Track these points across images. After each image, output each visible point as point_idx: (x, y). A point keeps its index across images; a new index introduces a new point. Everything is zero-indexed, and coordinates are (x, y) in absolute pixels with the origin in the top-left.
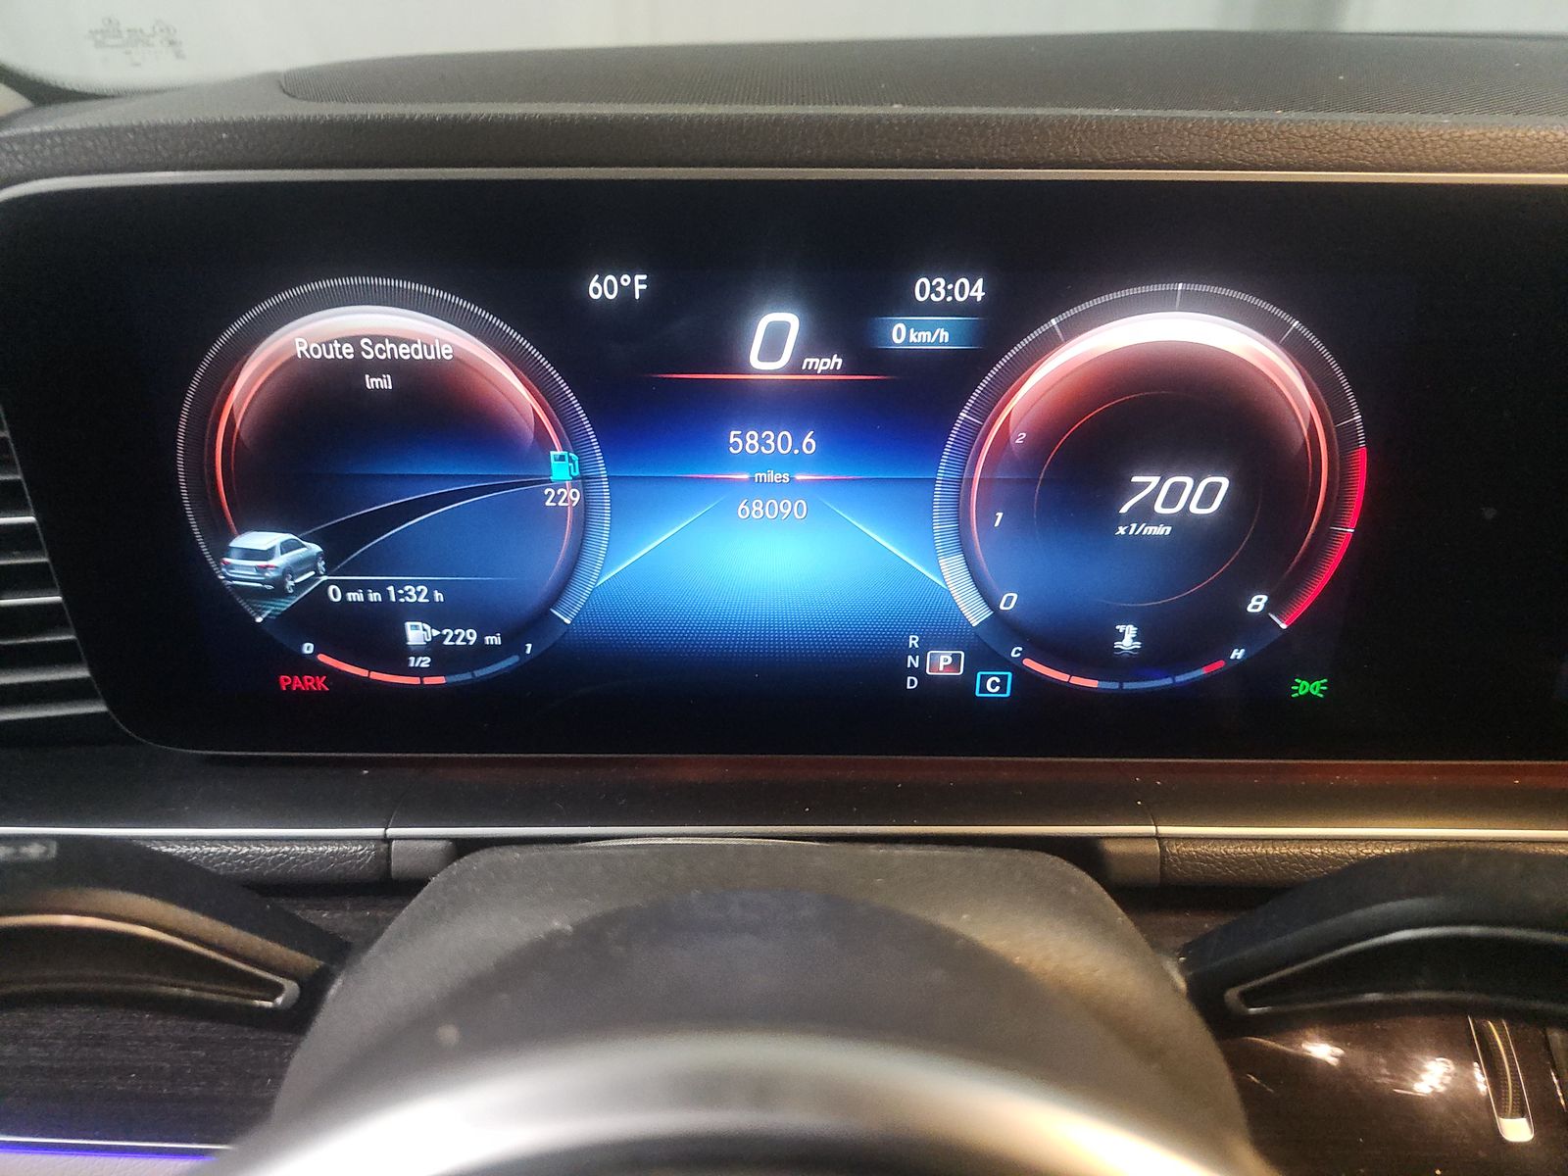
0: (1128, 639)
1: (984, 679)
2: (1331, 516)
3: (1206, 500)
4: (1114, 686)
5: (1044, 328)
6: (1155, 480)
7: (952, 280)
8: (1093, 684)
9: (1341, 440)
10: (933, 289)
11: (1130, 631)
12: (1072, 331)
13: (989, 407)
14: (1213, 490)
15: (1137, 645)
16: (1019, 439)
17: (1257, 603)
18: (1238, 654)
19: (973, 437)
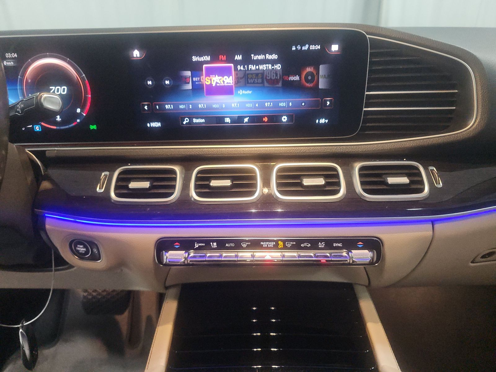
0: (58, 118)
1: (36, 127)
2: (86, 93)
3: (64, 91)
4: (58, 128)
5: (28, 61)
6: (54, 88)
8: (55, 127)
9: (83, 79)
10: (9, 55)
11: (58, 117)
12: (33, 61)
13: (23, 75)
14: (64, 89)
15: (60, 119)
16: (30, 81)
17: (79, 110)
18: (78, 121)
19: (22, 81)
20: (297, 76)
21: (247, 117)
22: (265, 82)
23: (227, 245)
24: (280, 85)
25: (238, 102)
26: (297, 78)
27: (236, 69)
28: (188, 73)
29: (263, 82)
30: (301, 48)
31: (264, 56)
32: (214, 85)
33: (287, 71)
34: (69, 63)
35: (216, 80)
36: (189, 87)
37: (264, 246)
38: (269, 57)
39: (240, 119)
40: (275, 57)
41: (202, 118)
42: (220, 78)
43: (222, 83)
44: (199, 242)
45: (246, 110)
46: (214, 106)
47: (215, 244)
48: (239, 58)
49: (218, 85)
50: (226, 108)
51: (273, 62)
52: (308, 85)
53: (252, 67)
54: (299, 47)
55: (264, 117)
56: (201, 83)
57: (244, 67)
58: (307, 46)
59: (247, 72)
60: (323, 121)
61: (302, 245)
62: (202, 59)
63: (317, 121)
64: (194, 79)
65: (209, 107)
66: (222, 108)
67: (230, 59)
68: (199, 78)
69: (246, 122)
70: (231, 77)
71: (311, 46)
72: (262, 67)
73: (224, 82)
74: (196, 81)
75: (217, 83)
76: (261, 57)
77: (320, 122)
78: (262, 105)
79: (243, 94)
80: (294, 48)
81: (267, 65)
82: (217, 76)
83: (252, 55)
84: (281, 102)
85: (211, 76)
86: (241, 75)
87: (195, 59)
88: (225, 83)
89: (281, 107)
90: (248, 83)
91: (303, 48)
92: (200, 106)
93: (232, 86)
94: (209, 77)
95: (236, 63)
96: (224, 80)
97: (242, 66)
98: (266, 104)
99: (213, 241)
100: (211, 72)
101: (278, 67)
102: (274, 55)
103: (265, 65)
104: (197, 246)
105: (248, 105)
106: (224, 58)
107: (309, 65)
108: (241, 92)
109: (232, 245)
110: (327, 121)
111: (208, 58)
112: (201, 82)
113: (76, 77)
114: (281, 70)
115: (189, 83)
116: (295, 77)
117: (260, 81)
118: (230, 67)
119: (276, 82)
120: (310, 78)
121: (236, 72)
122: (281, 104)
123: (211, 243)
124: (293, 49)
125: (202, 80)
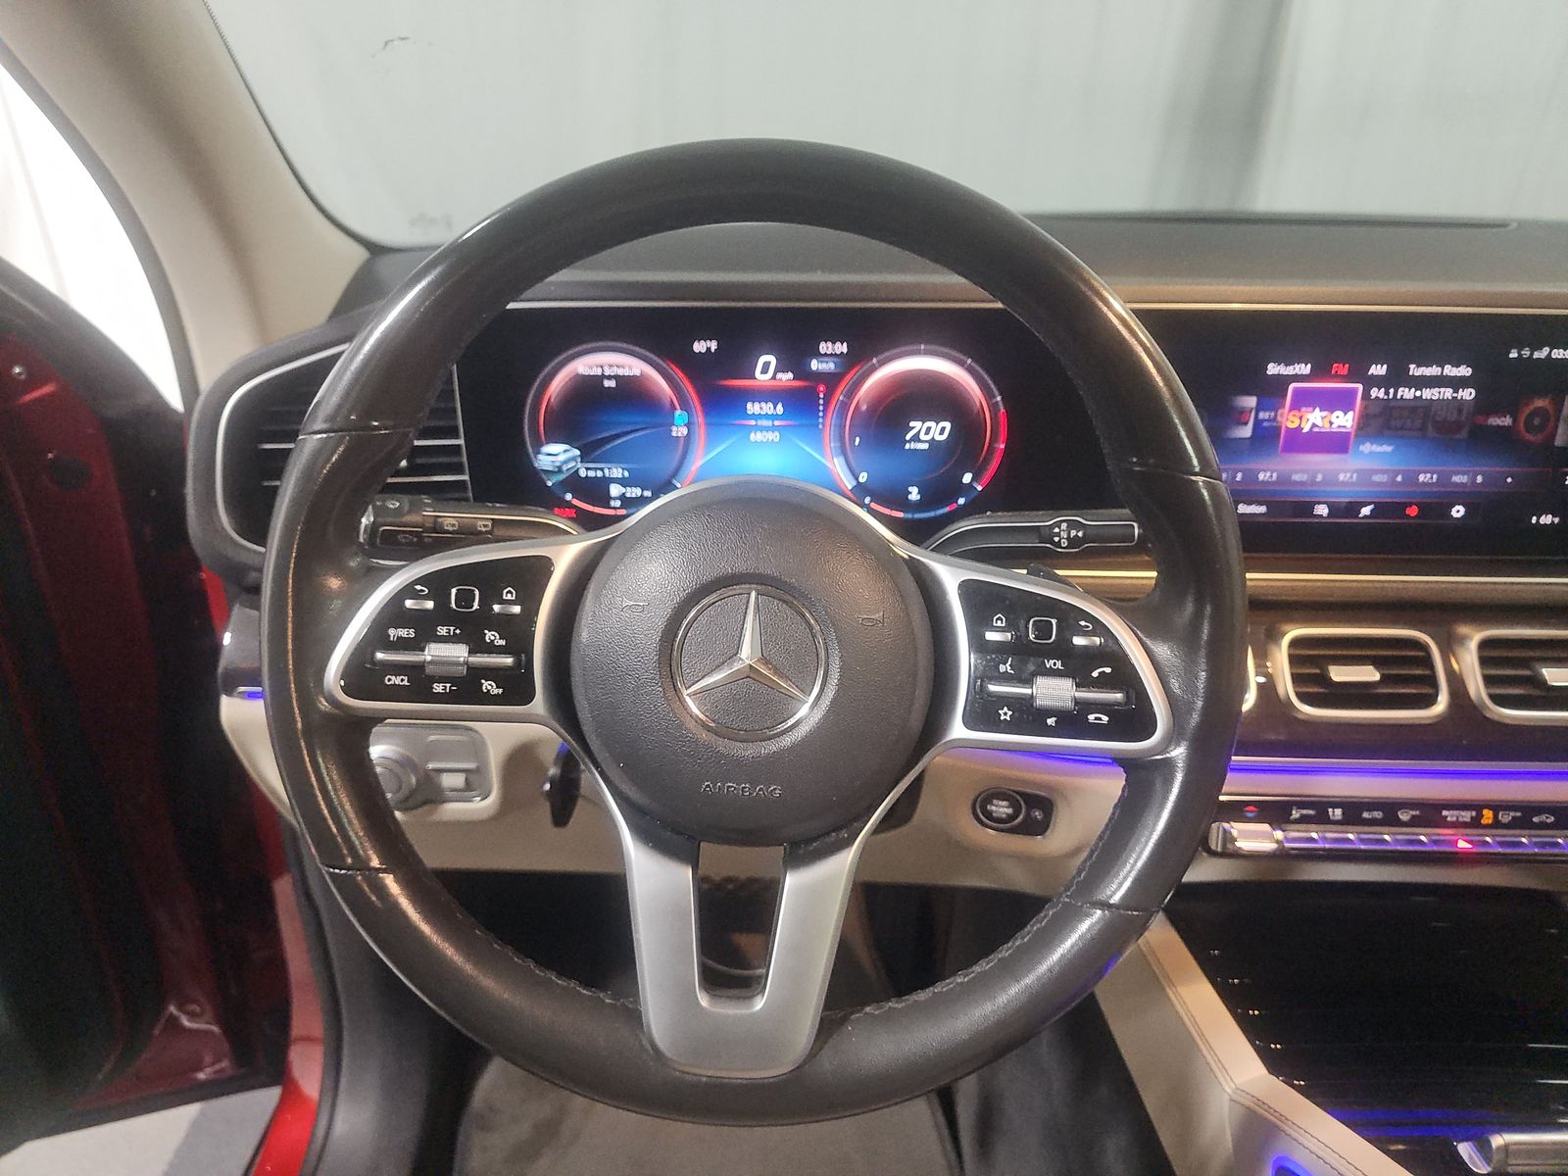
0: (914, 494)
2: (994, 439)
3: (942, 433)
4: (909, 516)
5: (870, 363)
6: (920, 424)
7: (833, 343)
8: (901, 515)
9: (993, 407)
10: (827, 348)
11: (915, 491)
12: (882, 363)
13: (851, 394)
14: (943, 429)
15: (918, 497)
16: (864, 408)
17: (967, 478)
18: (961, 501)
19: (845, 407)
20: (1508, 417)
21: (1369, 504)
22: (1430, 427)
23: (1366, 815)
24: (1464, 434)
25: (1356, 471)
26: (1507, 421)
27: (1366, 395)
28: (1251, 402)
29: (1423, 428)
30: (1532, 354)
31: (1440, 369)
32: (1306, 429)
33: (1486, 404)
34: (970, 370)
35: (1314, 419)
36: (1246, 432)
37: (1449, 819)
38: (1450, 371)
39: (1353, 508)
40: (1465, 371)
41: (1260, 503)
42: (1325, 413)
43: (1327, 425)
44: (1301, 805)
45: (1370, 489)
46: (1296, 477)
47: (1338, 812)
48: (1378, 370)
49: (1316, 430)
50: (1324, 482)
51: (1457, 383)
52: (1530, 437)
53: (1408, 393)
54: (1526, 353)
55: (1410, 504)
56: (1274, 424)
57: (1387, 393)
58: (1546, 351)
59: (1393, 404)
60: (1546, 519)
61: (1535, 820)
62: (1289, 370)
63: (1534, 520)
64: (1262, 415)
65: (1284, 480)
66: (1314, 483)
67: (1359, 374)
68: (1273, 414)
69: (1365, 517)
70: (1351, 414)
71: (1555, 350)
72: (1428, 394)
73: (1331, 423)
74: (1264, 420)
75: (1314, 425)
76: (1433, 371)
77: (1541, 522)
78: (1411, 478)
79: (1371, 453)
80: (1514, 354)
81: (1442, 390)
82: (1317, 409)
83: (1412, 366)
84: (1457, 473)
85: (1304, 409)
86: (1374, 410)
87: (1273, 369)
88: (1333, 426)
89: (1457, 485)
90: (1389, 428)
91: (1536, 355)
92: (1261, 476)
93: (1348, 434)
94: (1299, 410)
95: (1371, 382)
96: (1333, 421)
97: (1383, 390)
98: (1421, 478)
99: (1335, 805)
100: (1304, 400)
101: (1468, 394)
102: (1463, 367)
103: (1437, 389)
104: (1296, 814)
105: (1377, 478)
106: (1344, 370)
107: (1542, 394)
108: (1367, 447)
109: (1378, 815)
110: (1557, 520)
111: (1305, 369)
112: (1277, 422)
113: (978, 404)
114: (1472, 404)
115: (1246, 424)
116: (1503, 419)
117: (1418, 423)
118: (1354, 392)
119: (1458, 426)
120: (1537, 421)
121: (1365, 403)
122: (1456, 479)
123: (1330, 810)
124: (1511, 356)
125: (1279, 418)
